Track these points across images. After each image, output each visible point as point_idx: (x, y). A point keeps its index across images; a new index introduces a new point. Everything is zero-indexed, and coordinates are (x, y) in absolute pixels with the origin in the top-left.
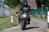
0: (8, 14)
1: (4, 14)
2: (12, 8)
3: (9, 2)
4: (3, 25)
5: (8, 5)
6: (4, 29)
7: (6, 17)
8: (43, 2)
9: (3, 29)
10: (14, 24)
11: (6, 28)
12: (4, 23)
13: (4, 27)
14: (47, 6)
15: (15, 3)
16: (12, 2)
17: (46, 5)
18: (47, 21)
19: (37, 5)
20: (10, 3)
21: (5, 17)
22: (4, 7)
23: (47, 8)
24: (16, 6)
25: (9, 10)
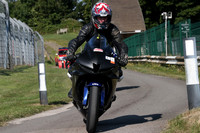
0: (28, 59)
1: (10, 58)
2: (42, 30)
3: (31, 6)
4: (6, 103)
5: (26, 18)
6: (11, 119)
7: (21, 70)
8: (169, 3)
9: (8, 119)
10: (50, 98)
11: (18, 117)
12: (11, 96)
13: (12, 112)
14: (184, 16)
15: (54, 10)
16: (43, 8)
17: (183, 13)
19: (145, 16)
20: (33, 10)
21: (16, 71)
22: (9, 28)
23: (186, 26)
24: (59, 22)
25: (33, 40)
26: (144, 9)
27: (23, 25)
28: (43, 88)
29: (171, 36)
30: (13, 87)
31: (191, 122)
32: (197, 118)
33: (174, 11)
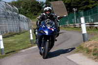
0: (26, 28)
1: (20, 28)
2: (31, 18)
3: (26, 10)
4: (19, 45)
5: (25, 14)
7: (24, 32)
8: (76, 5)
9: (20, 50)
11: (23, 49)
13: (21, 48)
16: (31, 10)
18: (81, 32)
19: (67, 10)
22: (19, 18)
23: (82, 13)
24: (37, 14)
25: (28, 22)
26: (67, 8)
27: (24, 16)
28: (32, 38)
29: (77, 17)
30: (22, 38)
31: (84, 47)
32: (86, 45)
33: (78, 8)
